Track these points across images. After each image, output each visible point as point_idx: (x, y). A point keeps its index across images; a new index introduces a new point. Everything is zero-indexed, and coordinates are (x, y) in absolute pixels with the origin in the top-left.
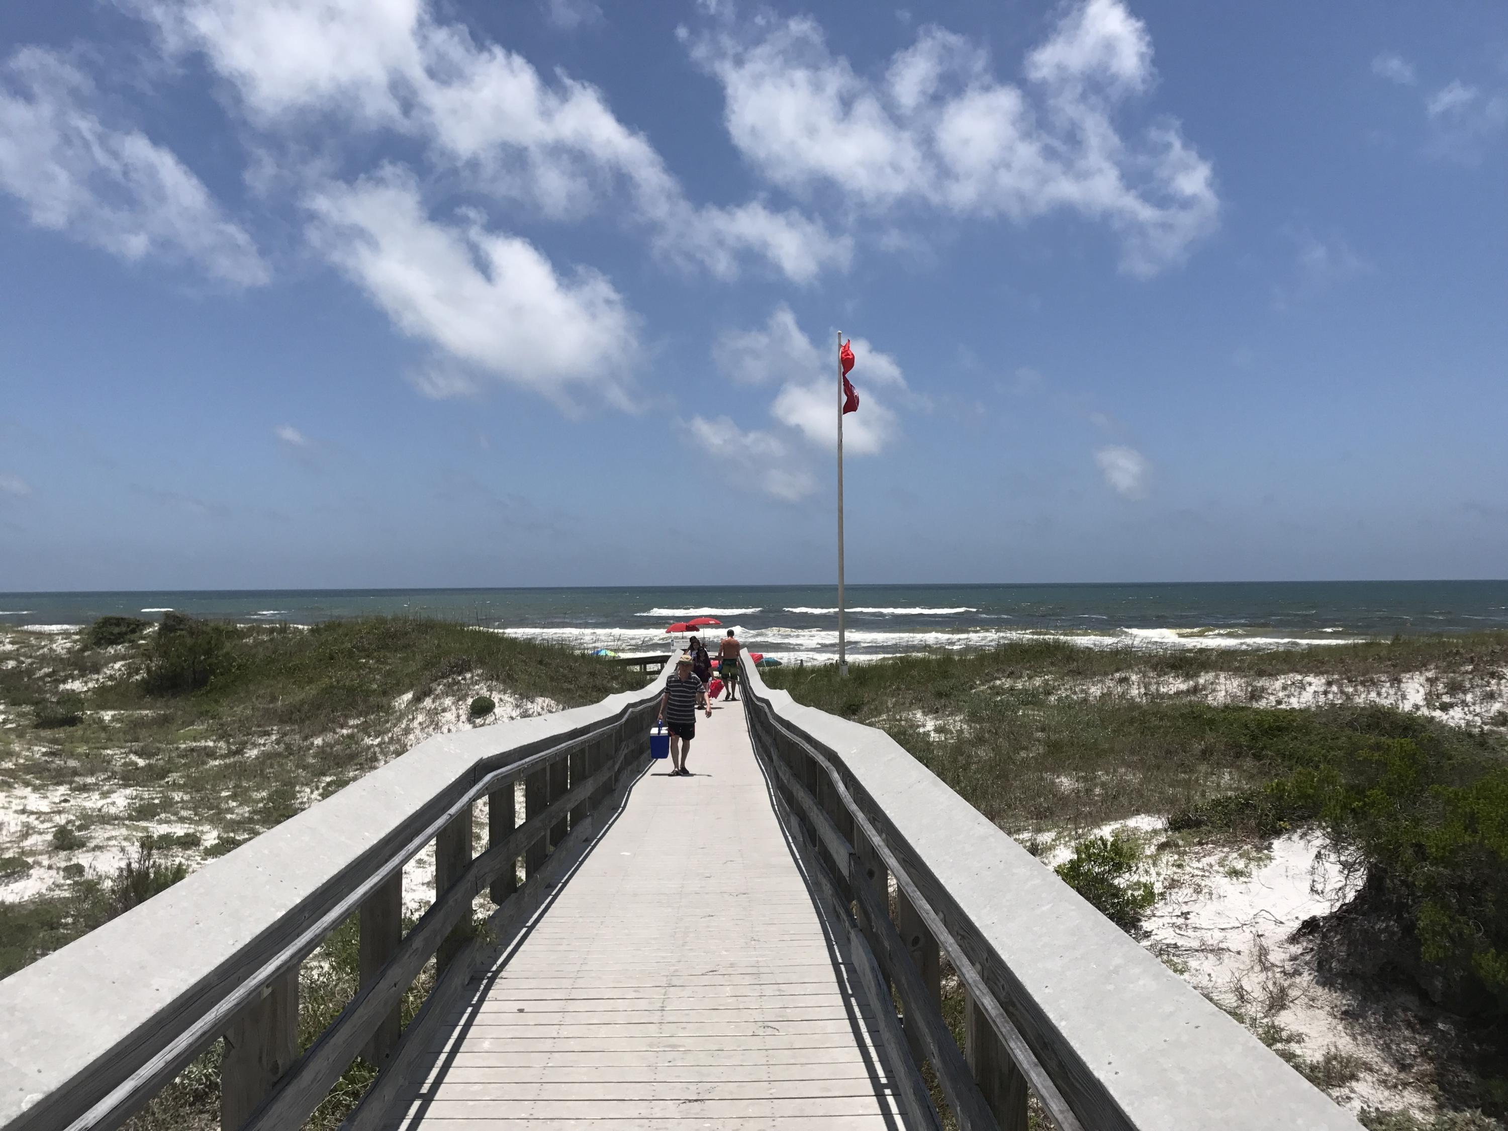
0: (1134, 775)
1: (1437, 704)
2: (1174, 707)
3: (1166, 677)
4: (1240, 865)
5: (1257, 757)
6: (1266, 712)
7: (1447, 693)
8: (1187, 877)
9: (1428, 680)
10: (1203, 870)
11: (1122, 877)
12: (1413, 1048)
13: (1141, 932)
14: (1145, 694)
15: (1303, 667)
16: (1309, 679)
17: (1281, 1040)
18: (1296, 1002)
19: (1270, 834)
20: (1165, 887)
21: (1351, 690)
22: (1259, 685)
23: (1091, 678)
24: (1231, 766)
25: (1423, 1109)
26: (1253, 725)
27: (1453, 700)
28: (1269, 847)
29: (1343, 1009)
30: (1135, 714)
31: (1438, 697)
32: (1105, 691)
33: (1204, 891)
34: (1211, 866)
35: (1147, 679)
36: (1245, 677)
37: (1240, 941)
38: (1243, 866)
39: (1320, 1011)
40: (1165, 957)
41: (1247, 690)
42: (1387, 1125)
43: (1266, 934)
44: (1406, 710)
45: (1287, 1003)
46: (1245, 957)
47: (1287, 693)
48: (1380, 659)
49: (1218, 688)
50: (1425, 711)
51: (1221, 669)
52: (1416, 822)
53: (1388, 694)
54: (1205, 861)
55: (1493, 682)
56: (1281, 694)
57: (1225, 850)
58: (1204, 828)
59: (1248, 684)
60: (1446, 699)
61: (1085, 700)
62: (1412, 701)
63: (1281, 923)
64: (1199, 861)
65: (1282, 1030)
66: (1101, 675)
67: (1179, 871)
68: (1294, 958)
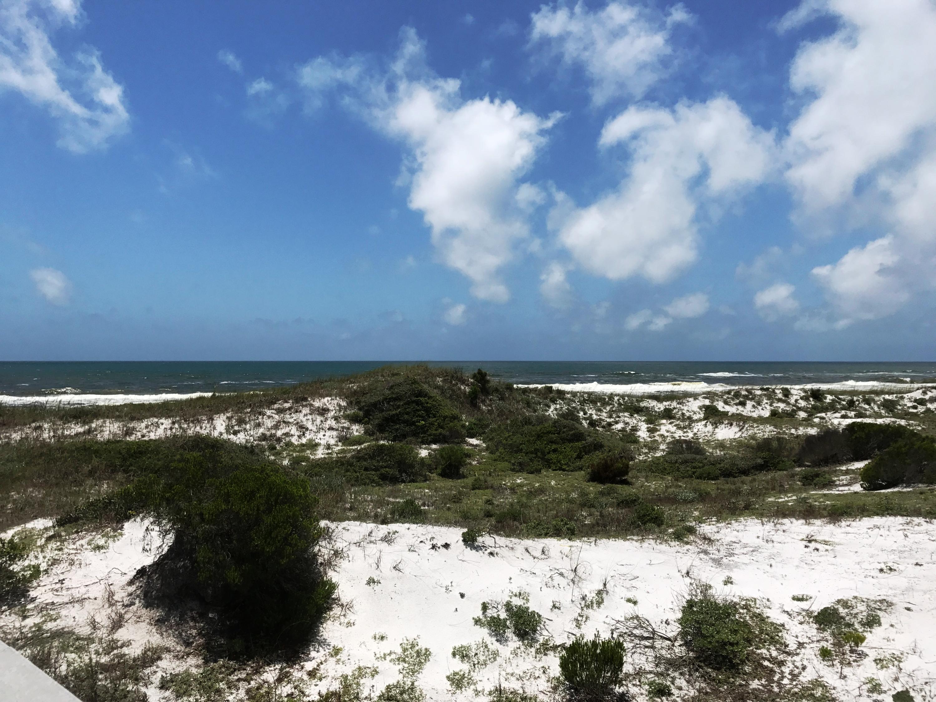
0: (39, 492)
1: (232, 431)
2: (73, 444)
3: (69, 425)
4: (101, 542)
5: (126, 471)
6: (133, 443)
7: (237, 425)
8: (65, 556)
9: (228, 418)
10: (77, 549)
11: (16, 564)
12: (194, 632)
13: (29, 599)
14: (54, 436)
15: (159, 414)
16: (163, 420)
17: (117, 648)
18: (129, 621)
19: (123, 520)
20: (48, 565)
21: (186, 426)
22: (131, 426)
23: (14, 428)
24: (109, 479)
25: (198, 666)
26: (124, 452)
27: (240, 429)
28: (122, 528)
29: (157, 618)
30: (45, 450)
31: (232, 427)
32: (24, 436)
33: (76, 563)
34: (82, 546)
35: (55, 426)
36: (123, 421)
37: (98, 591)
38: (104, 542)
39: (143, 623)
40: (45, 612)
41: (123, 429)
42: (176, 681)
43: (114, 583)
44: (215, 436)
45: (123, 623)
46: (99, 602)
47: (148, 430)
48: (203, 407)
49: (105, 429)
50: (225, 436)
51: (108, 417)
52: (200, 501)
53: (206, 427)
54: (78, 543)
55: (260, 417)
56: (145, 431)
57: (94, 533)
58: (80, 522)
59: (124, 426)
60: (236, 428)
61: (8, 443)
62: (219, 431)
63: (125, 574)
64: (74, 544)
65: (118, 641)
66: (21, 425)
67: (61, 553)
68: (130, 595)
